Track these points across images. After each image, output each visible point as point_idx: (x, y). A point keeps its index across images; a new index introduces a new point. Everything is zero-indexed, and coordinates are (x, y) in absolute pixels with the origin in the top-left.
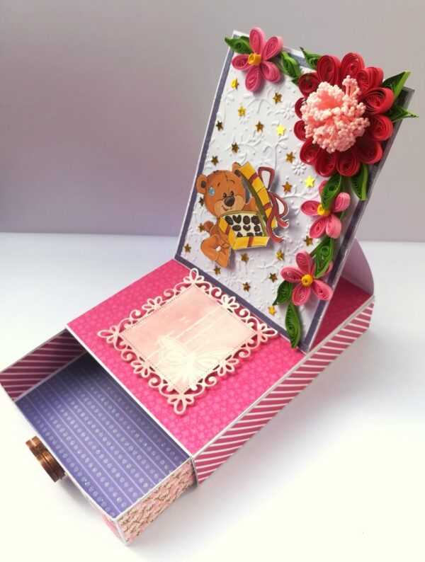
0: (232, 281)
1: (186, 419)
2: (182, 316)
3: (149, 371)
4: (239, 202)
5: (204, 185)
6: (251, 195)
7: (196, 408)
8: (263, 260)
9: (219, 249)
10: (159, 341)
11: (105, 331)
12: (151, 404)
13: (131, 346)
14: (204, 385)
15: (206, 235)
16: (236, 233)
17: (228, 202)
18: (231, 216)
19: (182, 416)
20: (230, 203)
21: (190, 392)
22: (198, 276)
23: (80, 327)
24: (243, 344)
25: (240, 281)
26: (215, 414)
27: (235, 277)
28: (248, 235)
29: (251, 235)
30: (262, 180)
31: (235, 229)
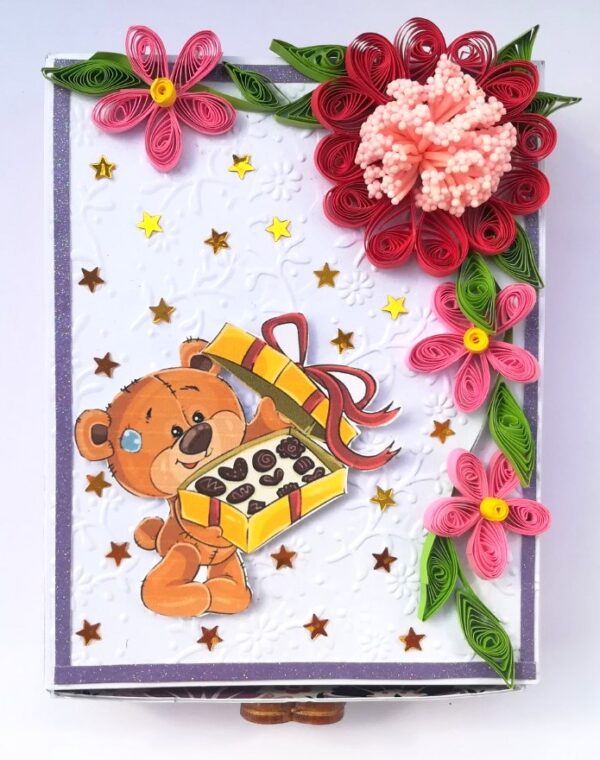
0: (268, 636)
4: (227, 428)
5: (100, 436)
9: (203, 574)
15: (143, 562)
16: (244, 506)
17: (191, 445)
18: (214, 473)
20: (200, 441)
25: (291, 623)
27: (271, 624)
28: (281, 493)
29: (290, 490)
30: (277, 347)
31: (235, 498)
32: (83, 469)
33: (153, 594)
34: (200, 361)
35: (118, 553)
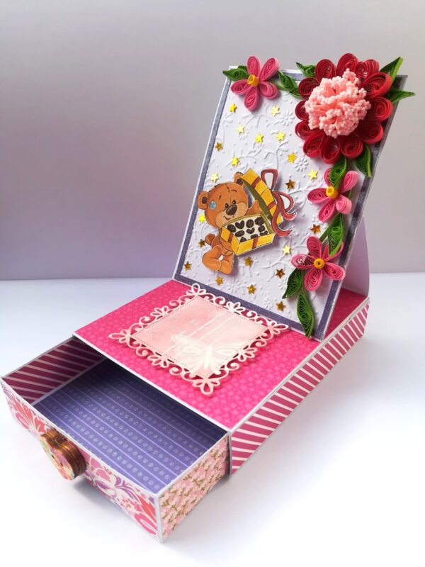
0: (236, 287)
1: (215, 400)
2: (191, 319)
3: (168, 363)
4: (242, 208)
5: (204, 201)
6: (254, 200)
7: (223, 390)
8: (268, 259)
9: (221, 258)
10: (173, 339)
11: (116, 334)
12: (176, 390)
13: (145, 344)
14: (227, 369)
15: (208, 247)
16: (239, 238)
17: (230, 212)
18: (234, 224)
19: (211, 397)
21: (214, 376)
22: (199, 289)
23: (89, 334)
24: (257, 337)
25: (244, 285)
26: (244, 393)
27: (238, 283)
28: (252, 237)
29: (255, 237)
30: (265, 182)
31: (238, 235)
32: (201, 213)
33: (207, 259)
34: (239, 181)
35: (202, 243)
